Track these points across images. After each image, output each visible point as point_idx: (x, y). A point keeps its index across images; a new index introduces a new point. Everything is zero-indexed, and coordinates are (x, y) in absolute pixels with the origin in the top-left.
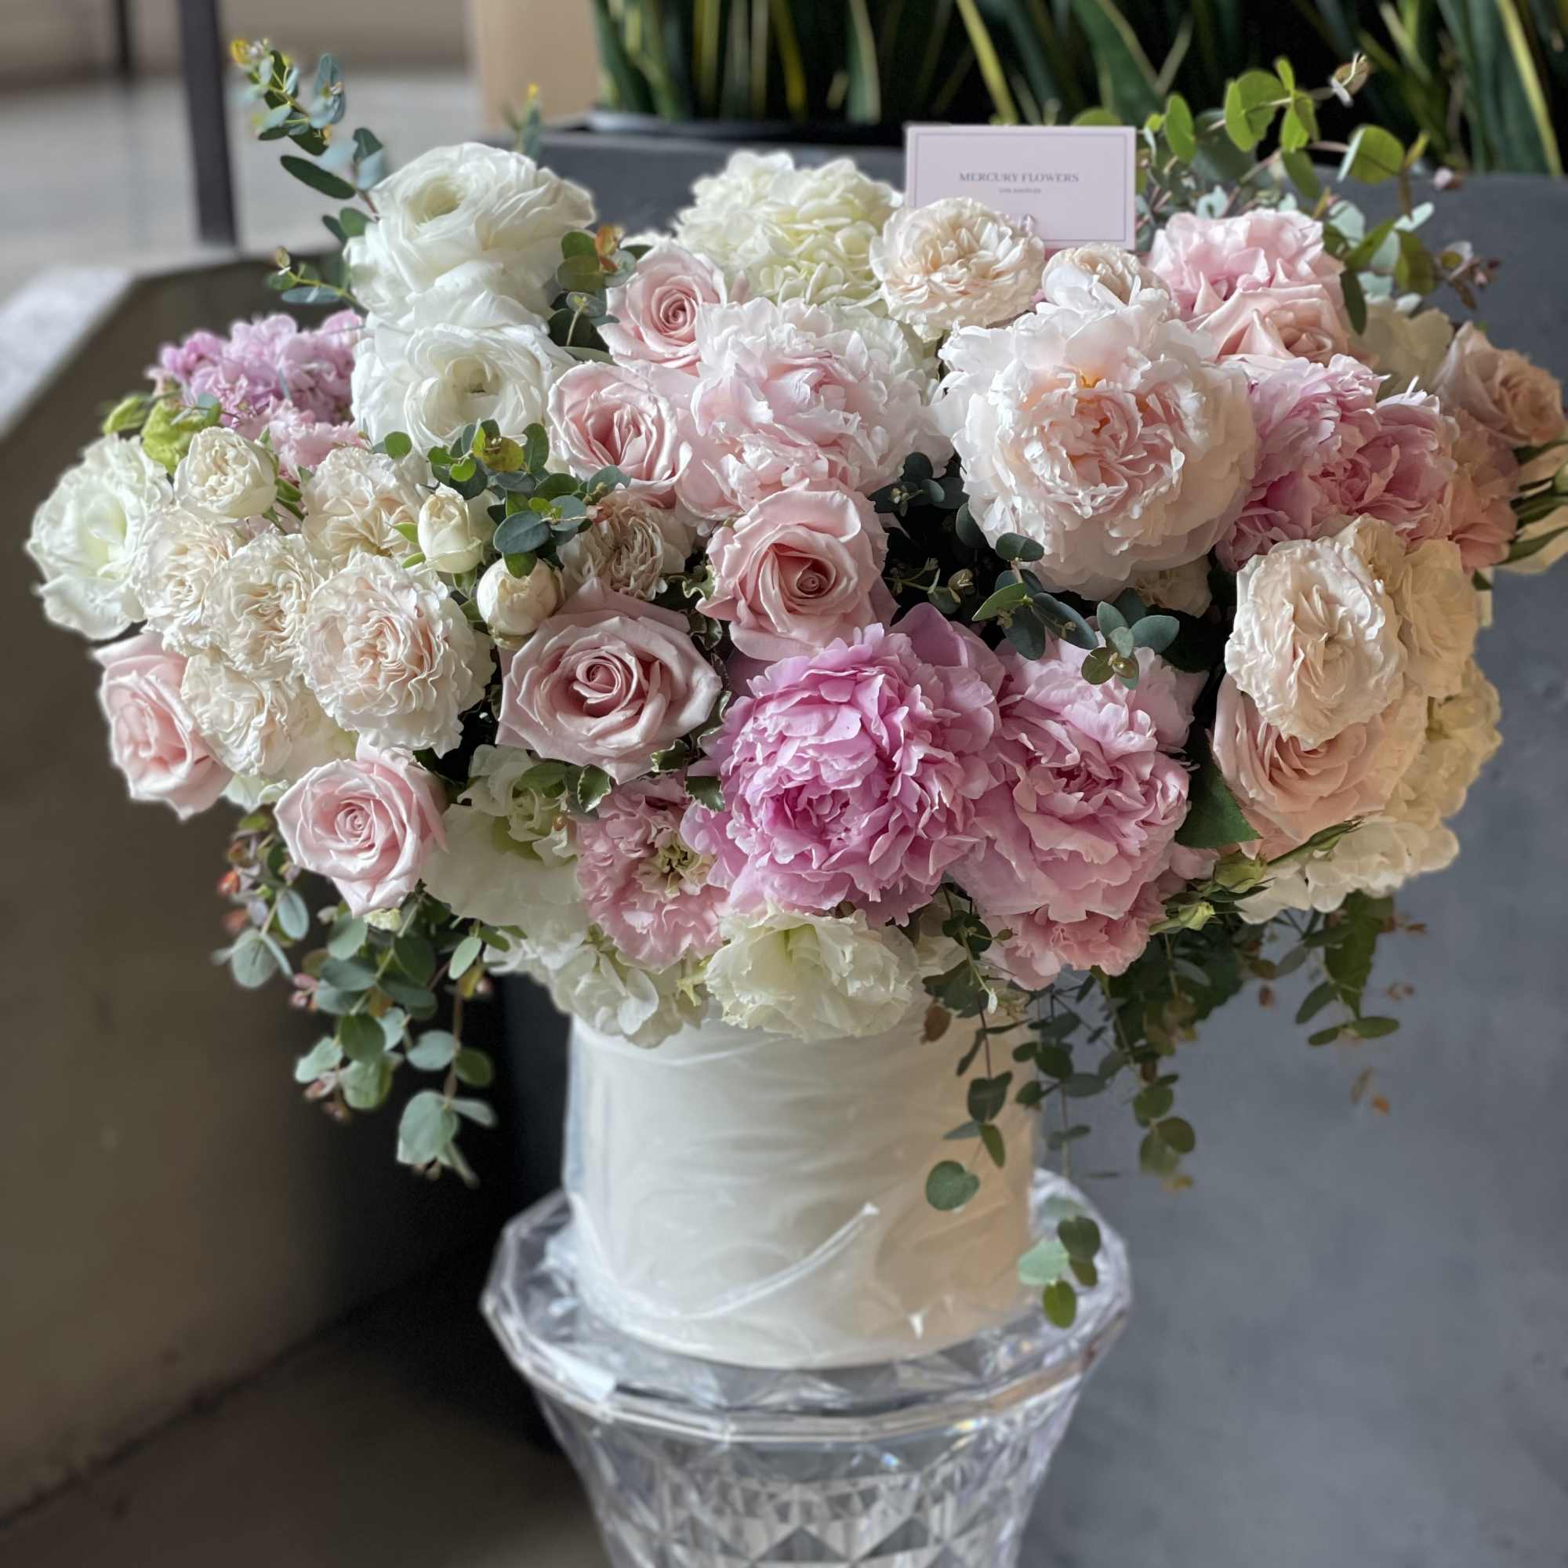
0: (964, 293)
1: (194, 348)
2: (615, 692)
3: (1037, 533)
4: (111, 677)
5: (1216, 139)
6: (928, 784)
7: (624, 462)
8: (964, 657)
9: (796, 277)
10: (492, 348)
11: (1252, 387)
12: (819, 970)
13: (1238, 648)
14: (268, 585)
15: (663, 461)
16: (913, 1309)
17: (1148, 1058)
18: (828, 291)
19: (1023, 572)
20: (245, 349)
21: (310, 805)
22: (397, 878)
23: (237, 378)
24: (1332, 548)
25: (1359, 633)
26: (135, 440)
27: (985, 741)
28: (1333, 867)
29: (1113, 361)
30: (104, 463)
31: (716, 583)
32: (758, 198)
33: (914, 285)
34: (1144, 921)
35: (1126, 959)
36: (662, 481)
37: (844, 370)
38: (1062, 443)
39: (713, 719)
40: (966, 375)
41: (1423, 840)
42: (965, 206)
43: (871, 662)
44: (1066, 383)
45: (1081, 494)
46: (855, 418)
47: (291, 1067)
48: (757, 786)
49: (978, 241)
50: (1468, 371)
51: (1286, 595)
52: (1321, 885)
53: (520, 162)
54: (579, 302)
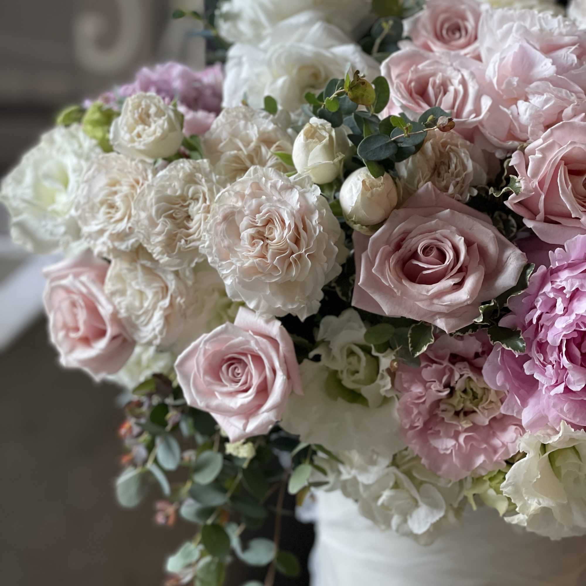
4: (53, 282)
14: (181, 195)
15: (469, 107)
21: (202, 360)
22: (268, 411)
30: (53, 143)
36: (469, 119)
39: (521, 282)
47: (163, 562)
54: (385, 26)
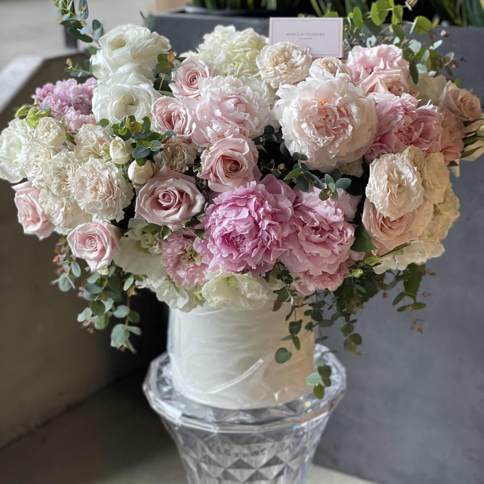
0: (285, 73)
1: (46, 89)
2: (171, 202)
3: (306, 151)
4: (18, 195)
5: (369, 21)
6: (271, 232)
7: (175, 128)
8: (283, 192)
9: (234, 67)
10: (135, 91)
11: (376, 104)
12: (237, 290)
13: (370, 189)
14: (63, 167)
15: (187, 128)
16: (275, 392)
17: (347, 315)
18: (244, 71)
19: (302, 164)
20: (60, 90)
21: (78, 237)
22: (105, 260)
23: (57, 100)
24: (401, 156)
25: (409, 184)
26: (24, 120)
27: (289, 218)
28: (403, 256)
29: (330, 96)
30: (15, 127)
31: (203, 168)
32: (223, 41)
33: (270, 70)
34: (342, 274)
35: (336, 286)
36: (187, 135)
37: (244, 99)
38: (313, 123)
39: (202, 211)
40: (284, 101)
41: (432, 248)
42: (287, 44)
43: (252, 193)
44: (314, 104)
45: (319, 140)
46: (248, 115)
48: (216, 232)
49: (291, 56)
50: (450, 97)
51: (385, 171)
52: (400, 262)
53: (145, 31)
54: (163, 76)
